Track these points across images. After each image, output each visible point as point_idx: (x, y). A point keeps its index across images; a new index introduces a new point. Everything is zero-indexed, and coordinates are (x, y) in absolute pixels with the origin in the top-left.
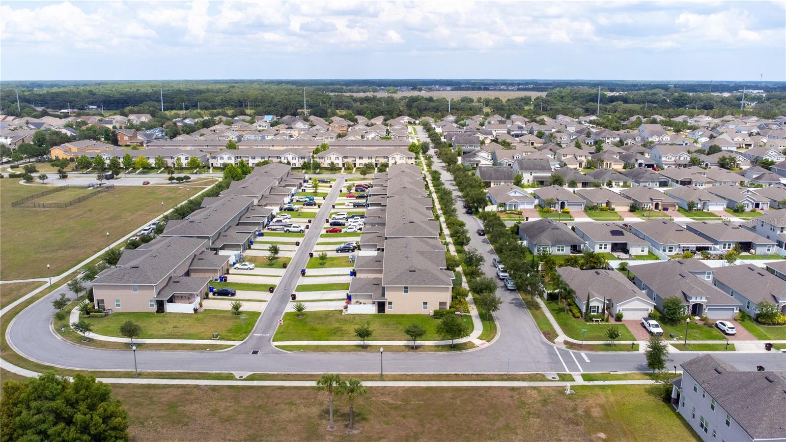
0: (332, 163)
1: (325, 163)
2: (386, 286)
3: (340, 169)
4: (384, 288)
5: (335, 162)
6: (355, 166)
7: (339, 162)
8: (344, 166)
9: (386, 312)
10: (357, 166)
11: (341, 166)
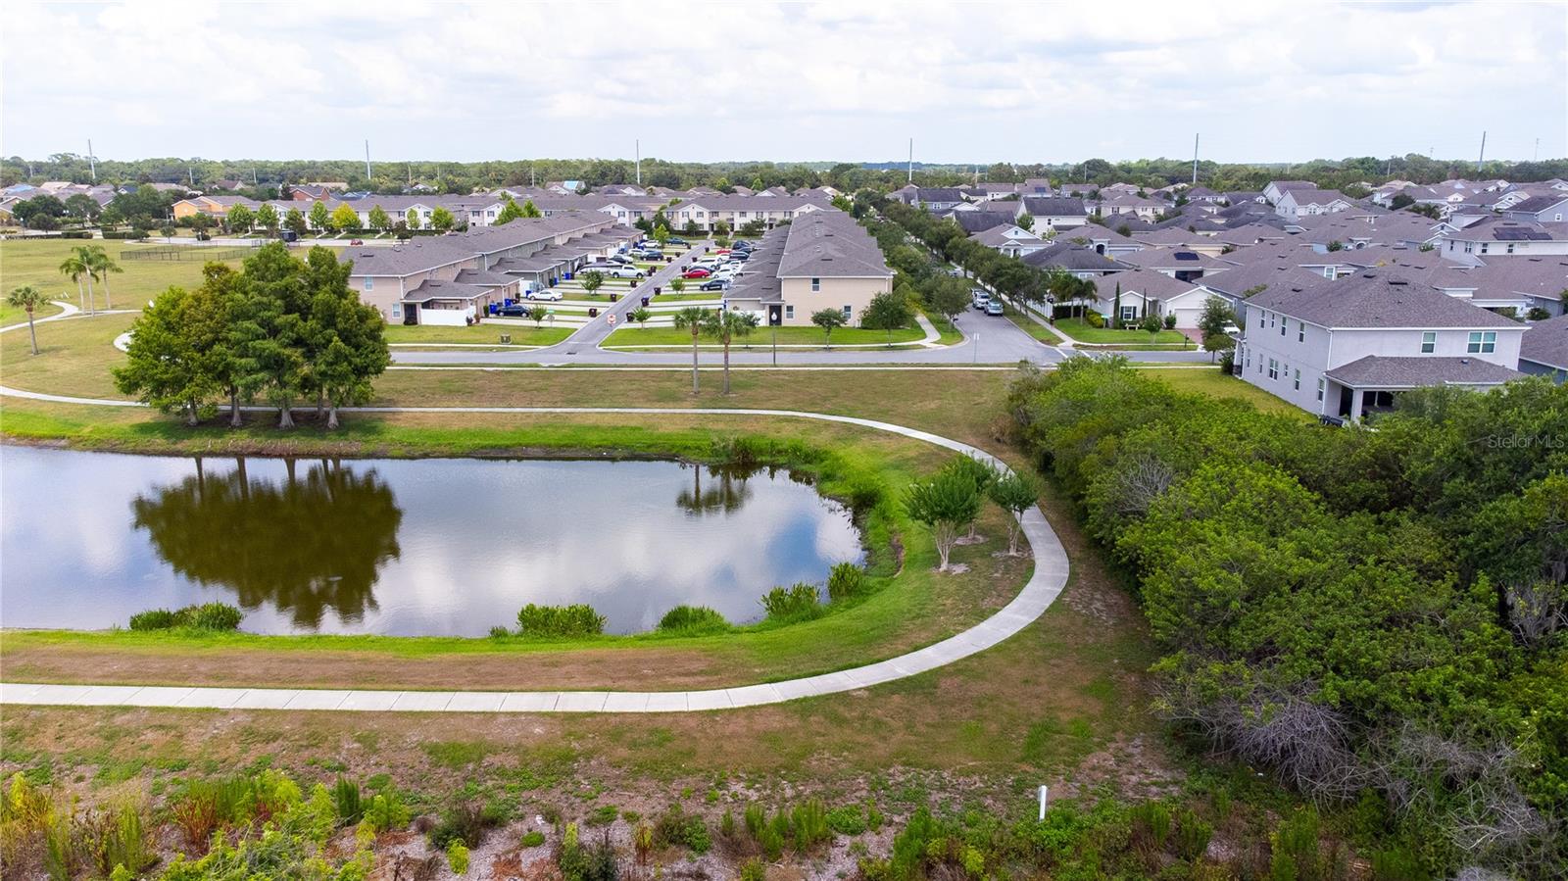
0: (691, 221)
1: (680, 222)
2: (783, 277)
3: (706, 233)
4: (780, 281)
5: (698, 221)
6: (732, 230)
7: (704, 222)
8: (712, 230)
9: (784, 324)
10: (737, 228)
11: (706, 228)
